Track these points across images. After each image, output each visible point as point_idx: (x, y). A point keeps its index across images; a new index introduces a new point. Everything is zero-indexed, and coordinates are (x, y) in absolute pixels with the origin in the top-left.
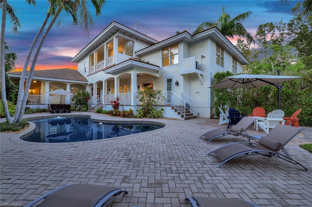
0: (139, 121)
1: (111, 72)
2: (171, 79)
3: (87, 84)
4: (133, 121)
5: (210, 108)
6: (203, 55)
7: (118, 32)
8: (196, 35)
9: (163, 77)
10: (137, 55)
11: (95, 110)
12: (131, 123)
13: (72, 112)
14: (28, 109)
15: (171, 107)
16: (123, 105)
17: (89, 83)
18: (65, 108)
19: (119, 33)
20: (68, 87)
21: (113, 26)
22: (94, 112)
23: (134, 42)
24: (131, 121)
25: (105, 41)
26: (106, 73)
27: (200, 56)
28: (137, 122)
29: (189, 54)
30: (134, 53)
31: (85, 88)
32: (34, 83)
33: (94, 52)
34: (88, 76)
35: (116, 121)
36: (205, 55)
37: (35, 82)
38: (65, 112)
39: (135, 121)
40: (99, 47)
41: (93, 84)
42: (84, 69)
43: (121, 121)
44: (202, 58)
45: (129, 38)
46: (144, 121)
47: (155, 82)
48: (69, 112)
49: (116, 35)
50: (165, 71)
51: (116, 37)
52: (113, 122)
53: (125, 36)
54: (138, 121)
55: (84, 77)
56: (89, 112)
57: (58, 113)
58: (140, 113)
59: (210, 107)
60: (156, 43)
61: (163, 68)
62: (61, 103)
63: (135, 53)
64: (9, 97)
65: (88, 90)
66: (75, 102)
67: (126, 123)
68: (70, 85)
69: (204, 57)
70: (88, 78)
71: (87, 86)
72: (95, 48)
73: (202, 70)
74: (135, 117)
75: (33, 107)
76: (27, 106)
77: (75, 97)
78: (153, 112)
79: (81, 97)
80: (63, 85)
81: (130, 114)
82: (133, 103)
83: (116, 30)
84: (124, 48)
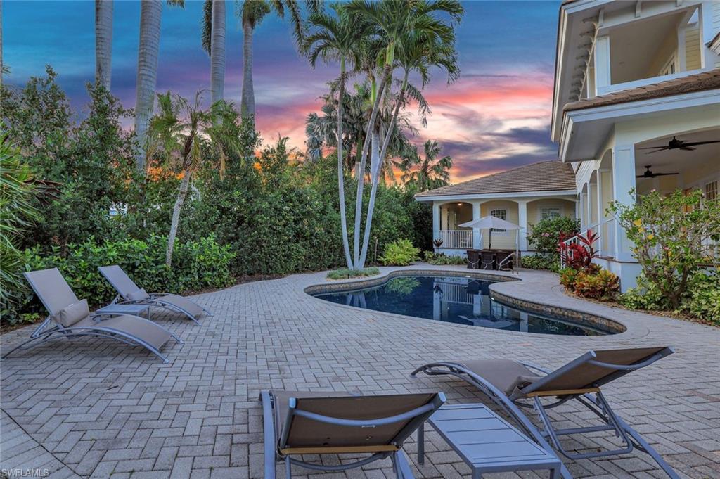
7: (597, 21)
12: (556, 312)
17: (578, 193)
20: (523, 208)
21: (566, 18)
32: (459, 207)
35: (516, 299)
37: (460, 205)
49: (596, 33)
57: (480, 268)
62: (491, 248)
63: (709, 47)
67: (540, 308)
74: (622, 302)
75: (448, 253)
76: (440, 251)
77: (537, 234)
78: (701, 297)
79: (548, 231)
80: (514, 205)
81: (607, 291)
82: (617, 251)
83: (587, 23)
84: (675, 46)
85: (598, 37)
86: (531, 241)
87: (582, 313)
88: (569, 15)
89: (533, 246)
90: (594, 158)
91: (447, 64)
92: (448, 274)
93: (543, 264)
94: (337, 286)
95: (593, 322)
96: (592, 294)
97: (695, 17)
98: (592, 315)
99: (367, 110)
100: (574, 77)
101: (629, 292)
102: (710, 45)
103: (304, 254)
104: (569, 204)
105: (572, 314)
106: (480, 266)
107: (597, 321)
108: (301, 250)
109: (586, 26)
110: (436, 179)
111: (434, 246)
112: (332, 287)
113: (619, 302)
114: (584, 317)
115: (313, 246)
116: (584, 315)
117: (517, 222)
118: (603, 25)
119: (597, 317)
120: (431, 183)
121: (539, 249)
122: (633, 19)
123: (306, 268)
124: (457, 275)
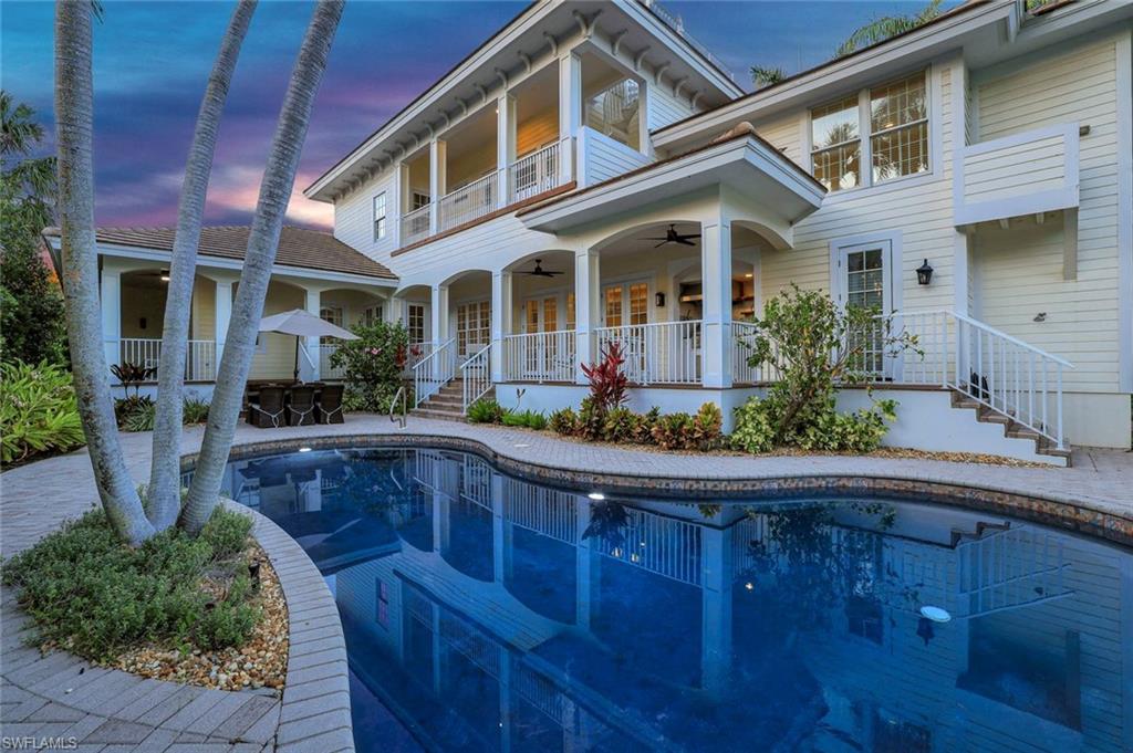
1: (553, 227)
2: (879, 252)
3: (389, 291)
7: (588, 27)
9: (824, 243)
10: (656, 149)
11: (460, 410)
13: (350, 420)
14: (149, 409)
15: (946, 395)
16: (641, 386)
17: (402, 286)
18: (320, 401)
19: (591, 32)
20: (315, 302)
22: (458, 419)
23: (642, 83)
25: (502, 84)
26: (534, 228)
28: (815, 483)
30: (643, 135)
31: (379, 311)
33: (435, 140)
34: (393, 255)
36: (1089, 123)
38: (317, 418)
40: (464, 118)
41: (430, 288)
42: (372, 224)
45: (626, 62)
47: (763, 272)
48: (338, 419)
49: (578, 42)
50: (834, 216)
51: (573, 51)
52: (681, 486)
53: (613, 53)
55: (370, 260)
56: (425, 415)
58: (759, 423)
63: (652, 134)
64: (44, 352)
65: (395, 315)
66: (346, 368)
68: (321, 293)
69: (1086, 134)
70: (394, 265)
71: (393, 299)
72: (435, 126)
87: (824, 477)
95: (844, 486)
98: (840, 477)
105: (809, 483)
107: (850, 484)
114: (828, 483)
116: (828, 479)
119: (850, 477)
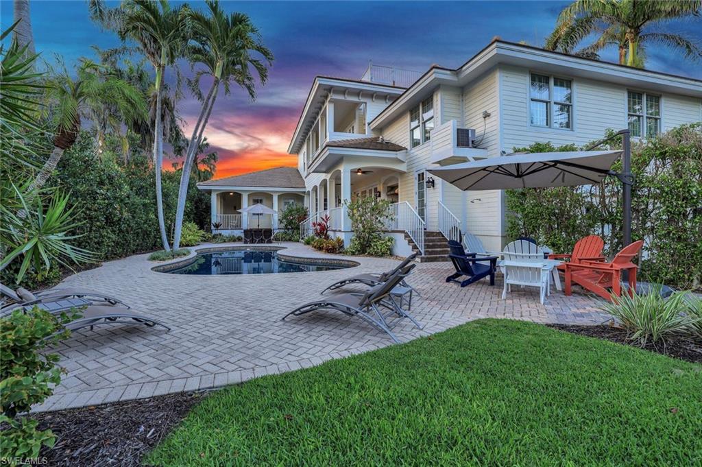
0: (336, 260)
2: (423, 173)
4: (326, 259)
5: (500, 238)
6: (486, 112)
7: (330, 93)
8: (464, 68)
9: (413, 170)
10: (372, 130)
15: (403, 235)
17: (307, 190)
18: (263, 234)
20: (275, 199)
21: (317, 85)
23: (366, 103)
24: (323, 259)
25: (319, 112)
27: (481, 115)
28: (333, 262)
29: (463, 111)
30: (367, 125)
32: (231, 196)
34: (306, 177)
36: (489, 112)
37: (231, 194)
38: (261, 241)
39: (329, 259)
40: (315, 124)
42: (304, 164)
43: (307, 258)
44: (485, 118)
45: (355, 99)
46: (343, 260)
47: (401, 182)
48: (270, 242)
49: (330, 99)
50: (414, 158)
53: (345, 97)
54: (334, 260)
55: (302, 180)
57: (253, 243)
59: (500, 235)
60: (401, 93)
61: (413, 151)
62: (260, 227)
65: (307, 203)
68: (279, 196)
69: (489, 116)
70: (306, 182)
73: (483, 149)
74: (346, 253)
75: (226, 233)
76: (218, 232)
77: (285, 217)
78: (375, 245)
79: (292, 215)
80: (269, 196)
81: (337, 248)
82: (343, 226)
83: (326, 92)
84: (355, 118)
85: (329, 101)
86: (281, 222)
88: (320, 84)
89: (283, 225)
90: (326, 172)
91: (249, 88)
92: (226, 250)
93: (288, 237)
94: (169, 266)
96: (331, 250)
97: (362, 107)
99: (153, 96)
100: (311, 118)
101: (348, 247)
102: (369, 124)
103: (114, 239)
104: (299, 197)
106: (252, 242)
108: (111, 236)
109: (324, 93)
110: (206, 170)
111: (213, 227)
112: (166, 267)
113: (344, 253)
115: (121, 231)
117: (272, 207)
118: (332, 96)
120: (202, 174)
121: (286, 228)
122: (343, 98)
123: (115, 254)
124: (234, 250)
